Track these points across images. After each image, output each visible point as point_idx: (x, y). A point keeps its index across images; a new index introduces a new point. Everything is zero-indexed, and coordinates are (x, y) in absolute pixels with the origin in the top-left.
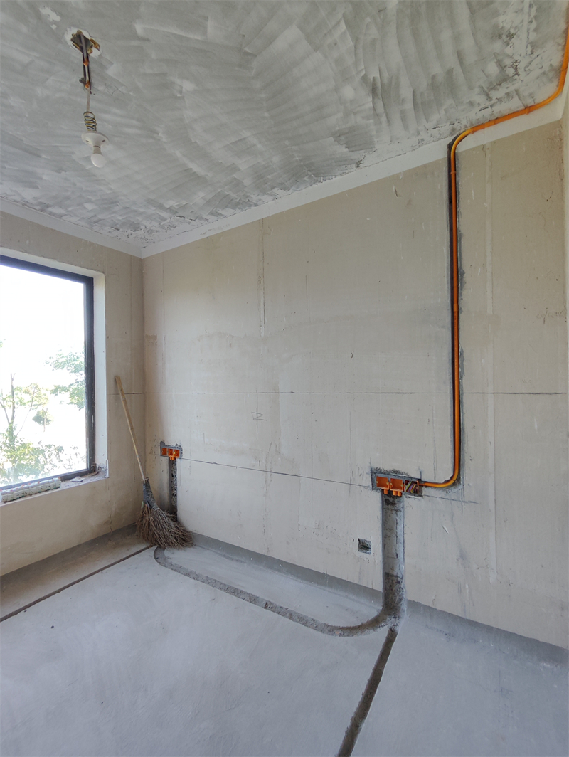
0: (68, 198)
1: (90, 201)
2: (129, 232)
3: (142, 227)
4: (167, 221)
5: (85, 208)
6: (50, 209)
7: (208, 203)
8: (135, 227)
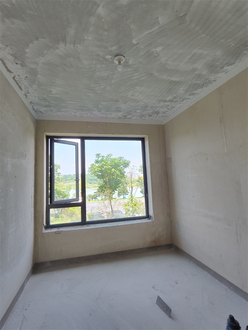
0: (131, 111)
1: (138, 109)
2: (156, 115)
3: (160, 112)
4: (170, 106)
5: (137, 112)
6: (127, 117)
7: (186, 91)
8: (158, 113)
